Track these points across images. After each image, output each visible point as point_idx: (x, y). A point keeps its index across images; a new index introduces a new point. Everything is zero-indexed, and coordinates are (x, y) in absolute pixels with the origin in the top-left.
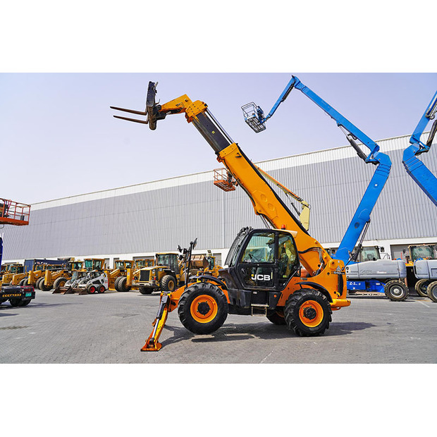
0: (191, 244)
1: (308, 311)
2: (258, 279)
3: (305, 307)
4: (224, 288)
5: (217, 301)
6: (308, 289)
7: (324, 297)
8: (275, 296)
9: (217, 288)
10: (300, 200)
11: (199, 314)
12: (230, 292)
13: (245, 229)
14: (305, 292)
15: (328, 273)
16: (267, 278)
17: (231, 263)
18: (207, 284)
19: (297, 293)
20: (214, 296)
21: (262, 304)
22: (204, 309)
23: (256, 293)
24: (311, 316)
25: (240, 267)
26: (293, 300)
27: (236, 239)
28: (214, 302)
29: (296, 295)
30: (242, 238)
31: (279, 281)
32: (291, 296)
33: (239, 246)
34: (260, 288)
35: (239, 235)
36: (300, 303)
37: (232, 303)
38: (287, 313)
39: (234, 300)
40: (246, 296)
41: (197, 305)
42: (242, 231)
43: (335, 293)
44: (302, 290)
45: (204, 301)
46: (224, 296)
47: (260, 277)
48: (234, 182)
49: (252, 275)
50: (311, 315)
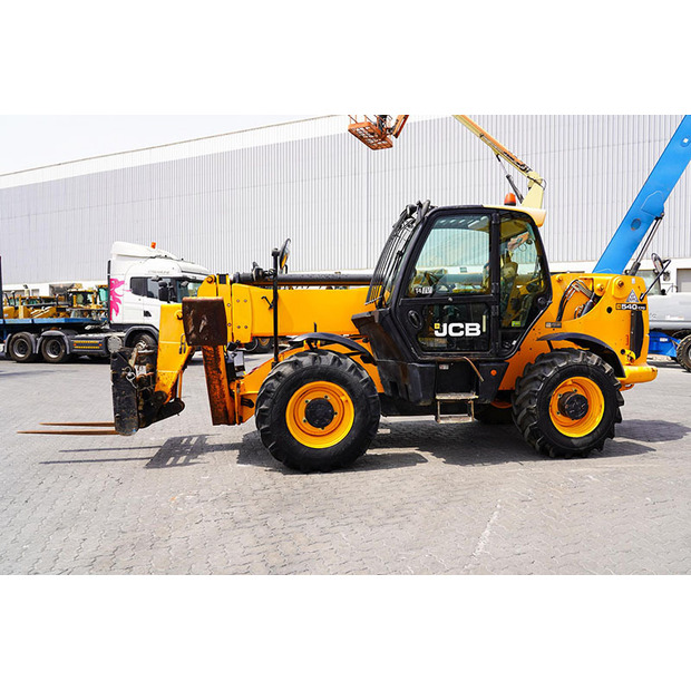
0: (275, 254)
1: (571, 402)
2: (452, 334)
3: (562, 391)
4: (367, 359)
5: (351, 393)
6: (570, 350)
7: (608, 368)
8: (494, 373)
9: (350, 362)
10: (524, 169)
11: (308, 427)
12: (383, 368)
13: (413, 210)
14: (564, 358)
15: (609, 310)
16: (473, 330)
17: (382, 299)
18: (324, 353)
19: (544, 360)
20: (342, 382)
21: (462, 391)
22: (320, 415)
23: (445, 367)
24: (576, 412)
25: (405, 308)
26: (536, 379)
27: (391, 238)
28: (345, 397)
29: (544, 365)
30: (406, 233)
31: (501, 337)
32: (529, 368)
33: (400, 254)
34: (455, 356)
35: (398, 227)
36: (552, 385)
37: (389, 393)
38: (520, 408)
39: (394, 386)
40: (422, 378)
41: (303, 407)
42: (405, 216)
43: (623, 352)
44: (557, 353)
45: (321, 395)
46: (370, 382)
47: (456, 330)
48: (390, 129)
49: (437, 326)
50: (577, 408)
